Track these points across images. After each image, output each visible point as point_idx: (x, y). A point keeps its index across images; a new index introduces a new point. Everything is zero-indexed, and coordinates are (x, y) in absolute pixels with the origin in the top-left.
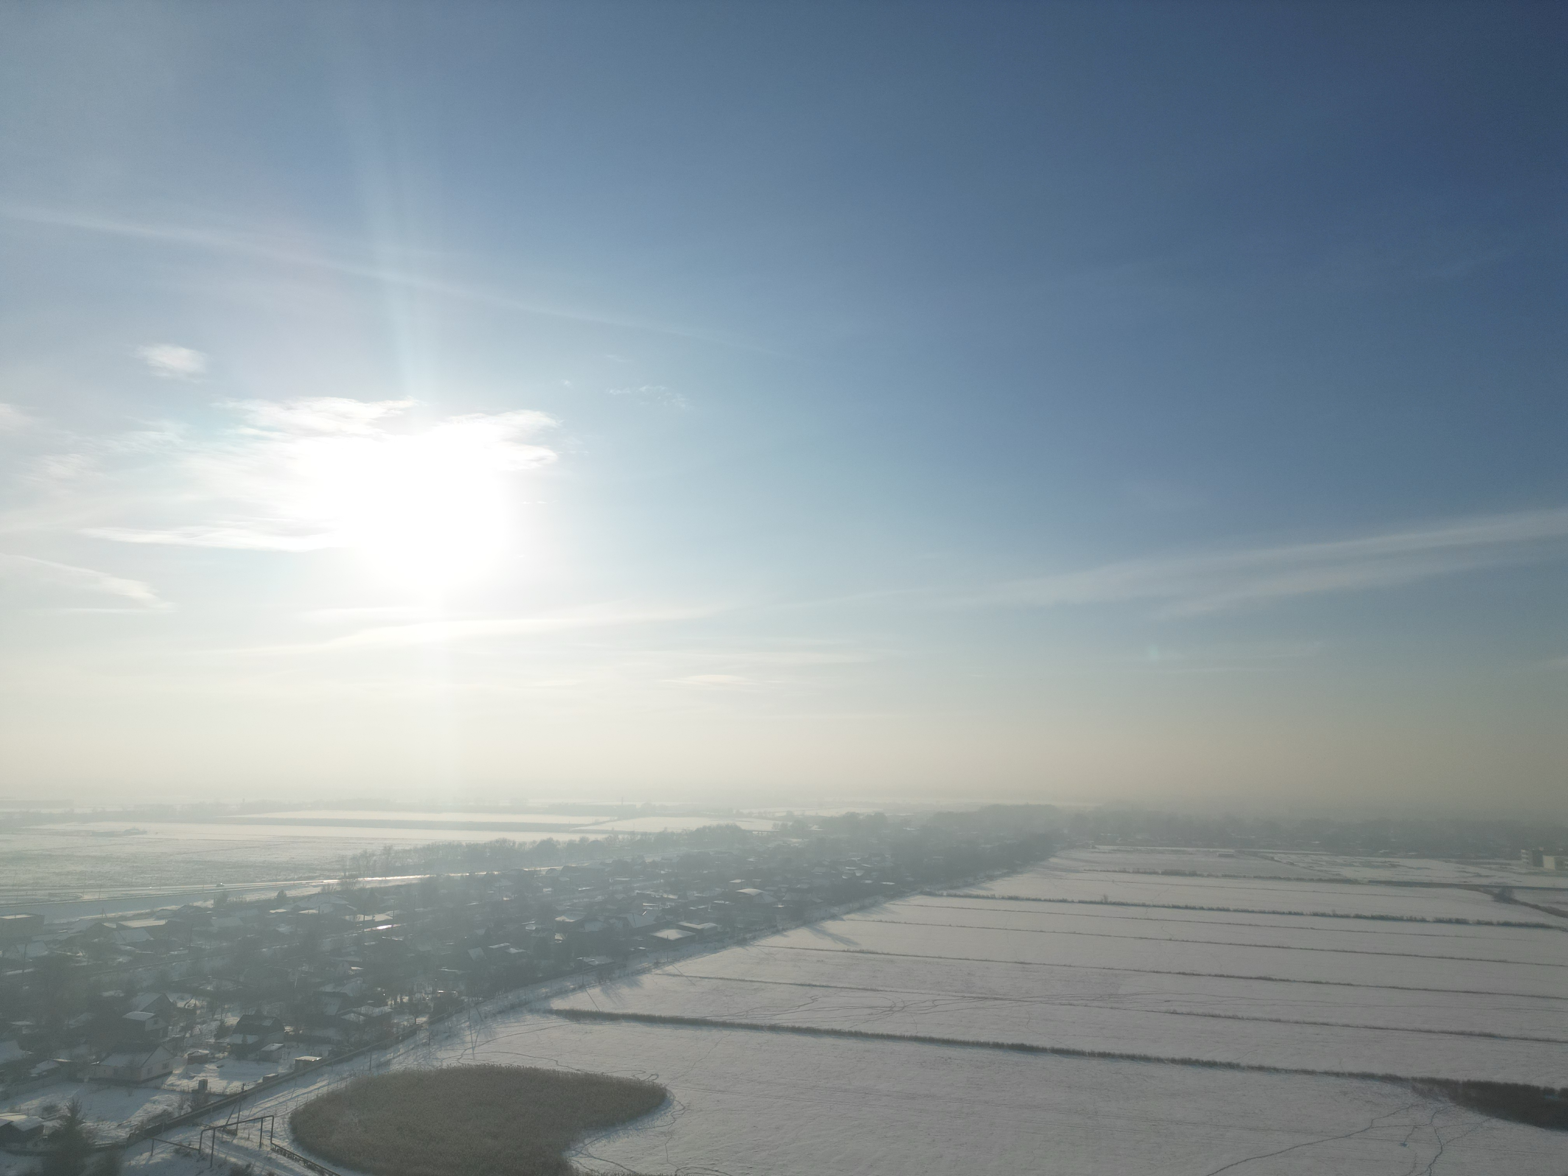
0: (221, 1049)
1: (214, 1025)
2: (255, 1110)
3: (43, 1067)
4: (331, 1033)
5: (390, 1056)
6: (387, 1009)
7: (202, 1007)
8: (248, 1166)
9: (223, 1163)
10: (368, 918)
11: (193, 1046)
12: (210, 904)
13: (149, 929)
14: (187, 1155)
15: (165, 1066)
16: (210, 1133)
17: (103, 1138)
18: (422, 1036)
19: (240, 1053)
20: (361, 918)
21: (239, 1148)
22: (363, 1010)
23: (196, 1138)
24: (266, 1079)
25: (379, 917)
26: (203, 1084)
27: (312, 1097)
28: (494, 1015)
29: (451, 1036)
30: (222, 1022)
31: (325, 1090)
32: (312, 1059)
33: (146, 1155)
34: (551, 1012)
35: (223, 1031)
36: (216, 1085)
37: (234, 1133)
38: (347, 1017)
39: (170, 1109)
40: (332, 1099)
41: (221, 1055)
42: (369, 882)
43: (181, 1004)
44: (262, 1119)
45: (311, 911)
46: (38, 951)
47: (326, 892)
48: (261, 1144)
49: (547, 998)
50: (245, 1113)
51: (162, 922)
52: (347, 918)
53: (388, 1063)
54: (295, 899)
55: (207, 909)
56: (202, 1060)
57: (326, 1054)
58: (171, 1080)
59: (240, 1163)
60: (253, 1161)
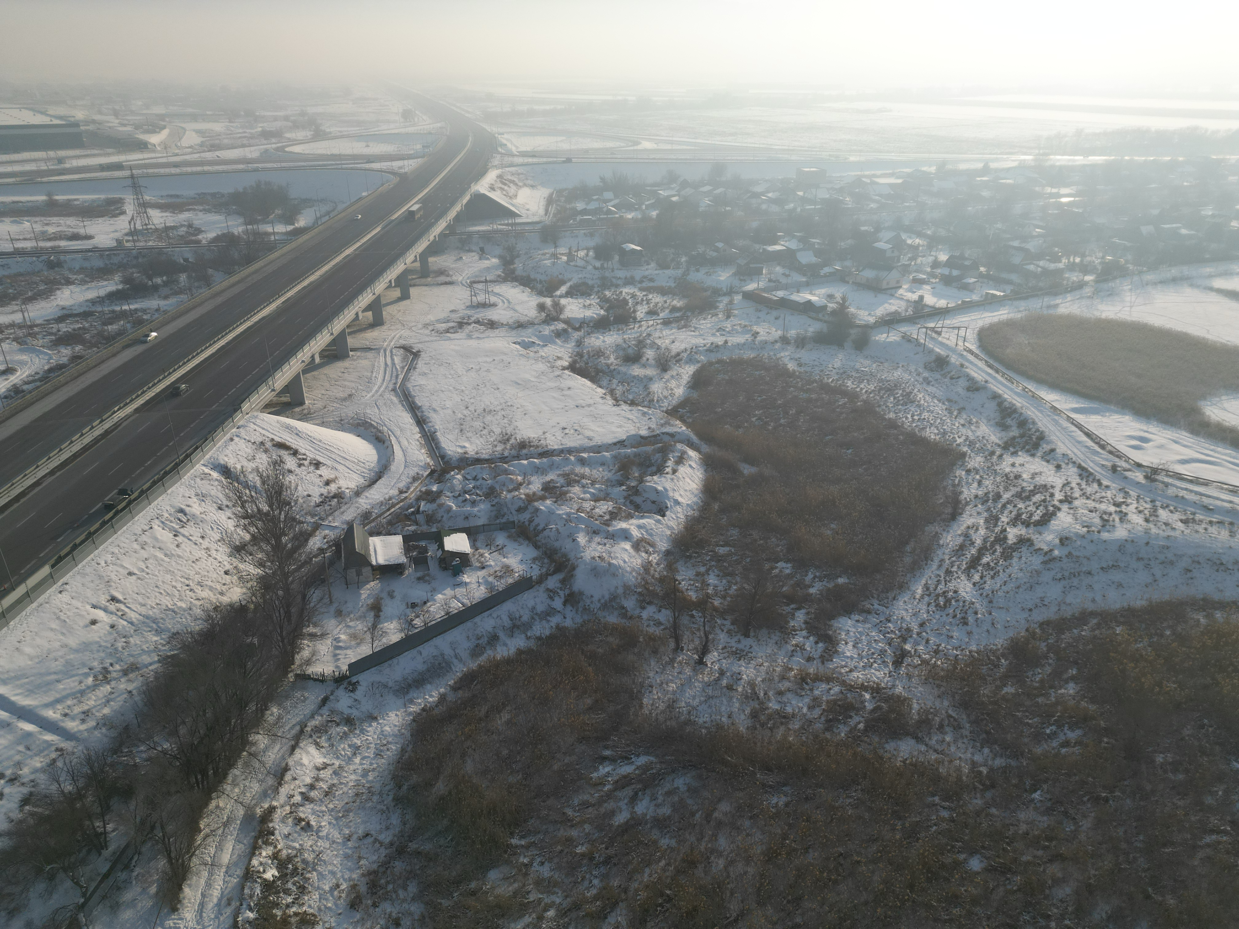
0: (935, 277)
1: (931, 259)
2: (954, 321)
3: (827, 270)
4: (1014, 277)
5: (1058, 301)
6: (1061, 265)
7: (923, 246)
8: (947, 356)
9: (931, 351)
10: (1054, 190)
11: (917, 271)
12: (933, 169)
13: (891, 185)
14: (909, 341)
15: (898, 282)
16: (924, 330)
17: (860, 320)
18: (1088, 291)
19: (947, 281)
20: (1048, 190)
21: (942, 344)
22: (1041, 263)
23: (915, 332)
24: (963, 302)
25: (1064, 191)
26: (921, 298)
27: (996, 320)
28: (1155, 284)
29: (1112, 294)
30: (936, 257)
31: (1005, 317)
32: (998, 293)
33: (885, 335)
34: (1211, 289)
35: (936, 264)
36: (930, 300)
37: (939, 333)
38: (1028, 267)
39: (900, 310)
40: (1010, 324)
41: (934, 281)
42: (1059, 160)
43: (909, 242)
44: (959, 328)
45: (1008, 181)
46: (823, 194)
47: (1022, 167)
48: (957, 345)
49: (1211, 276)
50: (948, 322)
51: (900, 181)
52: (1037, 189)
53: (1056, 306)
54: (997, 170)
55: (930, 173)
56: (922, 282)
57: (1008, 292)
58: (901, 291)
59: (942, 353)
60: (951, 354)
